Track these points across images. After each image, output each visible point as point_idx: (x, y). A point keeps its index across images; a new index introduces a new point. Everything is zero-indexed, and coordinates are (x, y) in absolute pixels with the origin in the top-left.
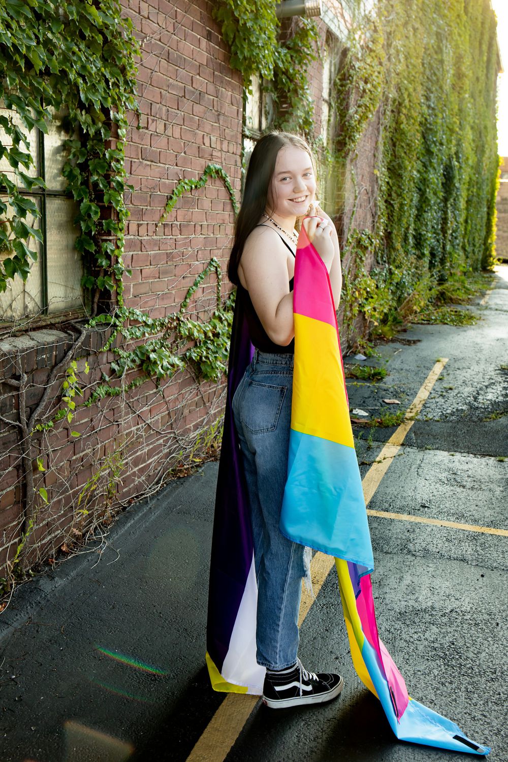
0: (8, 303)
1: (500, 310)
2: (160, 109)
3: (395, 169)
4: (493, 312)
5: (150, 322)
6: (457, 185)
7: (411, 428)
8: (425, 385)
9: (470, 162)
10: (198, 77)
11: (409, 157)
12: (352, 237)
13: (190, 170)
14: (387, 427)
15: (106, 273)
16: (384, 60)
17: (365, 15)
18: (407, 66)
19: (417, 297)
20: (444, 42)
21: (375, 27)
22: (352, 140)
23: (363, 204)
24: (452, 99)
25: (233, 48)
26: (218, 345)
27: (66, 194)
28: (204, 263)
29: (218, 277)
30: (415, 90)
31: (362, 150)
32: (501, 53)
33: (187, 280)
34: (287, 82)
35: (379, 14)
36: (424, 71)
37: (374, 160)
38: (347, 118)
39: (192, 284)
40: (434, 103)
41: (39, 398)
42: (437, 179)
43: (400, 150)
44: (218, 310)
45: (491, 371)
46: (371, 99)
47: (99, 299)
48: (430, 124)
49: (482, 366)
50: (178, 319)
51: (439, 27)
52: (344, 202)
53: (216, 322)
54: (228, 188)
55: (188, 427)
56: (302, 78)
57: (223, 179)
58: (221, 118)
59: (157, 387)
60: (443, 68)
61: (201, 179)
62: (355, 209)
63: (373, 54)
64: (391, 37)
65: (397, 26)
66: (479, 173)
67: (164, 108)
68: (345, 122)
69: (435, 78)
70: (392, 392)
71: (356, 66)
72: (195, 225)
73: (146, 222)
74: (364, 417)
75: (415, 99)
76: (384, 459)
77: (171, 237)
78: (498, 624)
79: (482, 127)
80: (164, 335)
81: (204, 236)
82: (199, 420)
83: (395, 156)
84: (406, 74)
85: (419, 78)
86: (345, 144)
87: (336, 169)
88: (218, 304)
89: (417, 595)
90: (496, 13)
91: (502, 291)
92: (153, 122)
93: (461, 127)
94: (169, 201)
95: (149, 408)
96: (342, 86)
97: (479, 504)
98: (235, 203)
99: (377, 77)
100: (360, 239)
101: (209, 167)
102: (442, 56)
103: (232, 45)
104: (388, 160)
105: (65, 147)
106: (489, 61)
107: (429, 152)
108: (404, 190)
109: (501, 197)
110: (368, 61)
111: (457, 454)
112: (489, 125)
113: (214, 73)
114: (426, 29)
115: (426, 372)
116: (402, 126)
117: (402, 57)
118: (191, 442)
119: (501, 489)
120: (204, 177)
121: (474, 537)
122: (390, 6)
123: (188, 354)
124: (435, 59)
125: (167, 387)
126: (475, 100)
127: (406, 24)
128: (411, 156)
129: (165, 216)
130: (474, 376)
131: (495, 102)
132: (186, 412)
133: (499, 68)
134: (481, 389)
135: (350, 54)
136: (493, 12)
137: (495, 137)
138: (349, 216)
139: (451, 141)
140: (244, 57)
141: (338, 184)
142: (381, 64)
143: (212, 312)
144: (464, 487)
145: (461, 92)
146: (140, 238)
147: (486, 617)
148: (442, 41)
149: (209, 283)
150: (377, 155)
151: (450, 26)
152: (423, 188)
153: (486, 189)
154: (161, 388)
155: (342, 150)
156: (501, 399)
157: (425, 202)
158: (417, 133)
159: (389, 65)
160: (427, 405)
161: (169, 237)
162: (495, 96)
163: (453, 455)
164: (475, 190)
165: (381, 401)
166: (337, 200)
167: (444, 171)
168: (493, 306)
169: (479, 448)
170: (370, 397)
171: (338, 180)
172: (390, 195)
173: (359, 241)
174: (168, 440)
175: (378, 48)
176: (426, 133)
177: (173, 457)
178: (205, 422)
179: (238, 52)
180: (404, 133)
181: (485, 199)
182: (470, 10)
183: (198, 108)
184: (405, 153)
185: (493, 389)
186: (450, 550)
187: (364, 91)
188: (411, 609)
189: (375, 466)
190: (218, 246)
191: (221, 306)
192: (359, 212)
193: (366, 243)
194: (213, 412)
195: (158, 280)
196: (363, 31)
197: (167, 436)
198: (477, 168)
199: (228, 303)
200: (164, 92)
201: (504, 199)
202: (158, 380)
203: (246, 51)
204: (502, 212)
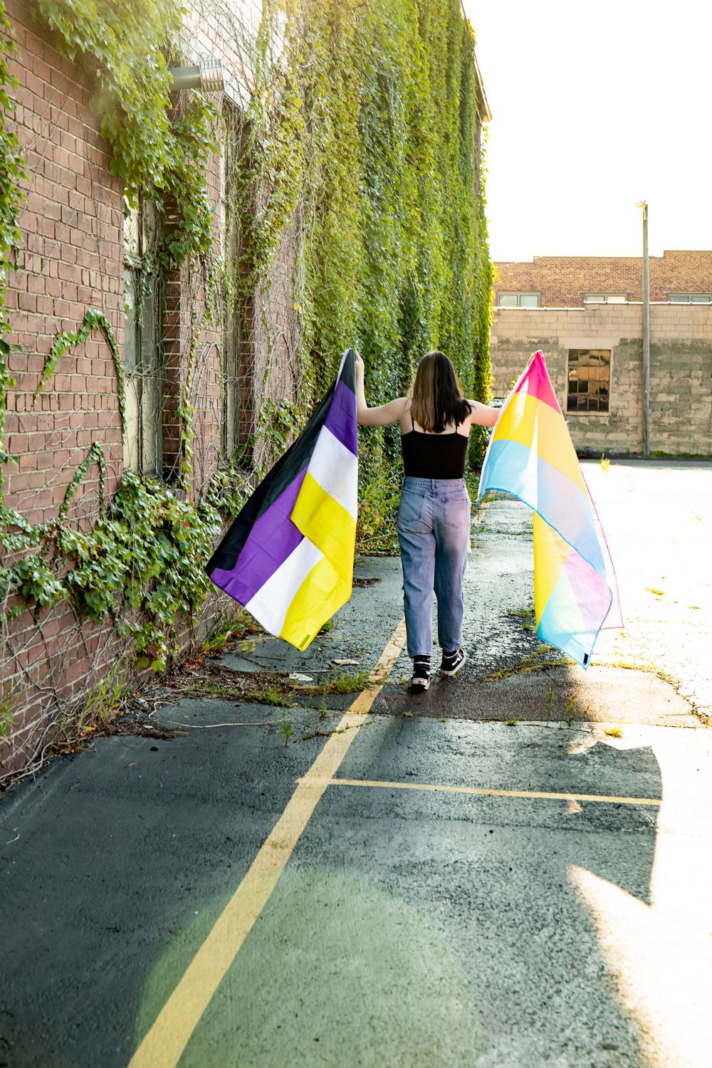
1: (504, 533)
2: (36, 240)
3: (325, 300)
4: (493, 537)
5: (29, 530)
6: (423, 322)
7: (379, 694)
8: (393, 639)
9: (442, 280)
10: (74, 192)
11: (345, 279)
12: (266, 411)
13: (68, 319)
14: (344, 693)
16: (303, 132)
17: (273, 66)
18: (337, 136)
19: (368, 510)
20: (392, 90)
21: (287, 81)
22: (263, 259)
23: (279, 359)
24: (408, 180)
25: (115, 148)
26: (106, 566)
28: (84, 450)
29: (100, 470)
30: (349, 171)
31: (276, 274)
33: (67, 472)
34: (177, 185)
35: (293, 60)
36: (363, 140)
37: (293, 289)
38: (254, 226)
39: (72, 479)
40: (379, 190)
42: (391, 314)
43: (332, 269)
44: (101, 518)
45: (493, 618)
46: (286, 194)
48: (375, 225)
49: (479, 613)
50: (58, 528)
51: (381, 67)
52: (253, 357)
53: (101, 534)
54: (110, 343)
55: (68, 685)
56: (198, 178)
57: (105, 330)
58: (101, 244)
59: (35, 623)
60: (391, 133)
61: (80, 332)
62: (269, 367)
63: (286, 125)
64: (311, 94)
65: (319, 75)
66: (458, 299)
67: (41, 239)
68: (250, 232)
69: (379, 150)
70: (344, 651)
71: (264, 146)
72: (74, 395)
73: (23, 393)
74: (307, 683)
75: (351, 186)
76: (347, 728)
77: (49, 412)
78: (511, 869)
79: (459, 218)
80: (43, 549)
81: (84, 412)
82: (81, 678)
83: (324, 280)
84: (335, 149)
85: (355, 151)
86: (252, 266)
87: (239, 305)
88: (101, 509)
89: (412, 851)
90: (473, 25)
91: (507, 503)
92: (29, 259)
93: (425, 224)
94: (47, 364)
95: (26, 650)
96: (244, 177)
97: (483, 769)
98: (119, 364)
99: (294, 158)
100: (278, 414)
101: (88, 314)
102: (389, 113)
103: (114, 144)
104: (313, 286)
106: (463, 105)
107: (375, 269)
108: (339, 334)
109: (498, 337)
110: (281, 136)
111: (450, 720)
112: (470, 212)
113: (92, 184)
114: (362, 72)
115: (393, 622)
116: (332, 231)
117: (328, 124)
118: (71, 708)
119: (513, 753)
120: (84, 329)
121: (480, 800)
122: (307, 46)
123: (70, 578)
124: (379, 119)
125: (46, 623)
126: (444, 174)
127: (331, 71)
128: (348, 279)
129: (43, 383)
130: (467, 626)
131: (478, 171)
132: (66, 663)
133: (482, 112)
134: (478, 642)
135: (255, 129)
137: (482, 234)
138: (262, 378)
139: (409, 249)
140: (132, 160)
141: (242, 328)
142: (297, 137)
143: (94, 520)
144: (461, 754)
145: (421, 166)
146: (18, 414)
147: (497, 865)
148: (387, 90)
149: (91, 479)
150: (297, 279)
151: (400, 64)
152: (368, 329)
153: (472, 325)
154: (40, 624)
155: (247, 275)
156: (509, 653)
157: (373, 352)
158: (355, 241)
159: (309, 137)
160: (399, 665)
161: (47, 413)
162: (478, 160)
163: (443, 721)
164: (452, 328)
165: (329, 662)
166: (242, 354)
167: (400, 299)
168: (493, 527)
169: (480, 712)
170: (312, 658)
171: (243, 322)
172: (318, 343)
173: (276, 418)
174: (47, 700)
175: (294, 115)
176: (369, 239)
177: (53, 726)
178: (87, 681)
179: (124, 154)
180: (336, 242)
181: (471, 344)
182: (428, 27)
183: (76, 234)
184: (339, 273)
185: (496, 641)
186: (449, 812)
187: (277, 182)
188: (407, 862)
189: (334, 737)
190: (100, 425)
191: (104, 512)
192: (275, 372)
193: (287, 420)
194: (97, 668)
195: (36, 471)
196: (271, 90)
197: (45, 694)
198: (455, 292)
199: (114, 508)
200: (40, 218)
201: (504, 342)
202: (36, 612)
203: (133, 153)
204: (502, 365)
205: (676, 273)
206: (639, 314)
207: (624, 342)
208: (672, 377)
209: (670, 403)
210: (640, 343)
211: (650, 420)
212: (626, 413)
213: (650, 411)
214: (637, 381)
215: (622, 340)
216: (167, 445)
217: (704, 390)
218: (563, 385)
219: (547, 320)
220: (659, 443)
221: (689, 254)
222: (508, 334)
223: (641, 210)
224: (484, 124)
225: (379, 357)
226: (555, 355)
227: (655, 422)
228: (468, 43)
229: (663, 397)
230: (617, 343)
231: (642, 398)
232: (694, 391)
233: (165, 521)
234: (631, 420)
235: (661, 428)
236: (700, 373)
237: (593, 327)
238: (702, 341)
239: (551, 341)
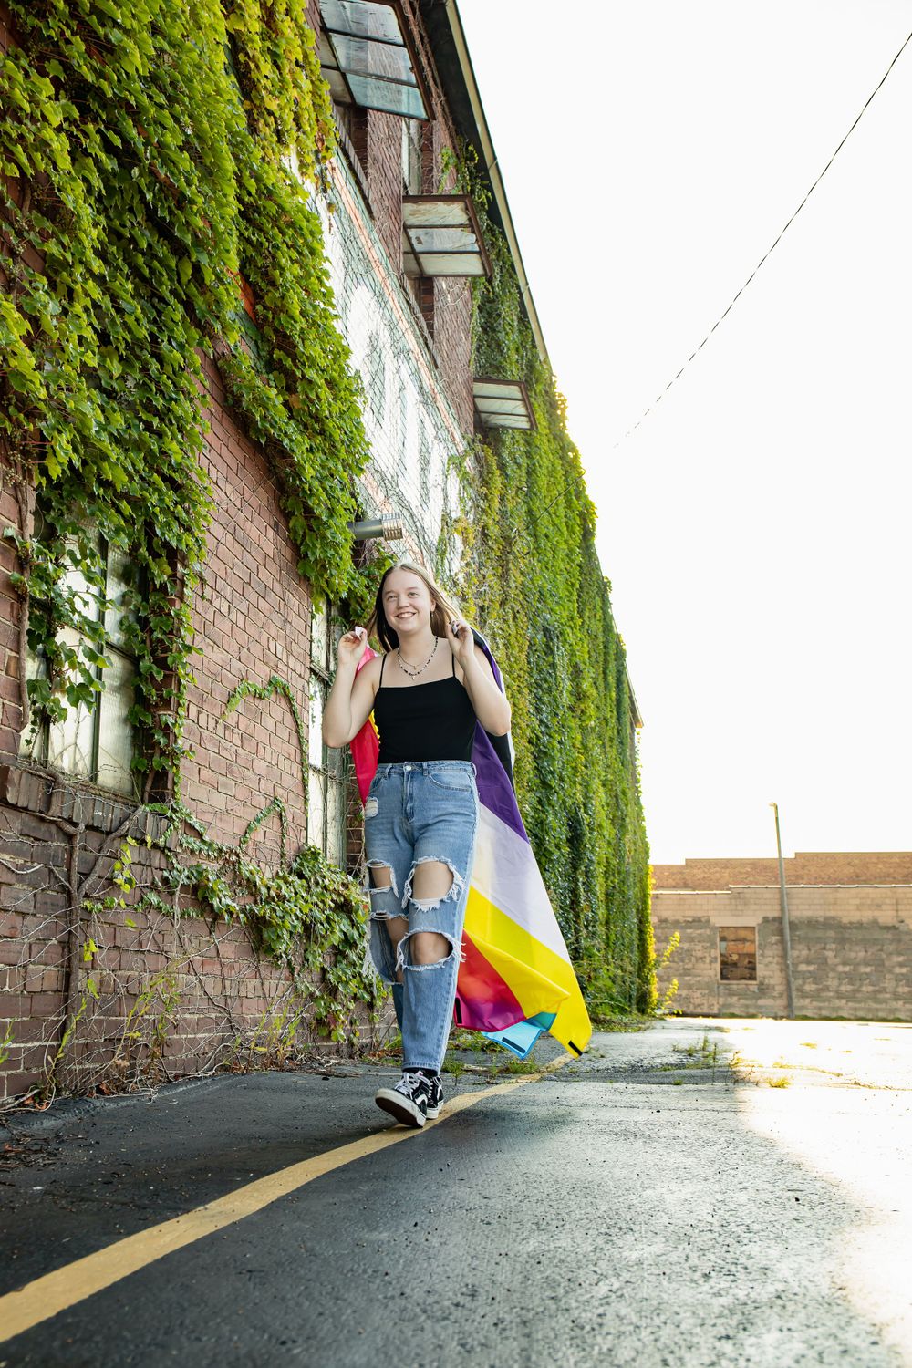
0: (60, 750)
2: (225, 587)
5: (207, 838)
6: (588, 853)
9: (606, 833)
10: (263, 568)
13: (253, 672)
15: (163, 753)
17: (451, 576)
18: (508, 657)
20: (555, 640)
21: (464, 593)
24: (572, 725)
25: (302, 548)
27: (125, 652)
28: (267, 797)
29: (282, 823)
32: (636, 697)
33: (248, 809)
35: (468, 579)
36: (531, 671)
39: (253, 820)
40: (547, 718)
41: (91, 865)
42: (560, 827)
44: (282, 869)
47: (151, 788)
48: (544, 746)
50: (237, 854)
51: (546, 620)
53: (281, 882)
54: (294, 715)
55: (243, 1013)
57: (289, 700)
58: (288, 626)
59: (211, 935)
60: (556, 673)
61: (265, 688)
65: (491, 602)
66: (621, 858)
67: (229, 588)
69: (546, 686)
72: (258, 743)
73: (206, 713)
79: (619, 790)
80: (221, 867)
81: (268, 765)
82: (258, 1015)
84: (506, 667)
85: (525, 677)
88: (281, 862)
90: (623, 638)
92: (217, 598)
94: (232, 699)
95: (201, 958)
98: (302, 739)
101: (274, 677)
102: (553, 658)
103: (301, 544)
105: (124, 600)
106: (619, 702)
107: (545, 784)
109: (658, 917)
111: (617, 1083)
112: (628, 791)
113: (280, 571)
114: (530, 617)
117: (500, 644)
118: (246, 1038)
120: (268, 688)
122: (480, 573)
123: (249, 907)
124: (545, 660)
125: (222, 942)
126: (604, 746)
127: (502, 603)
129: (227, 715)
131: (634, 765)
132: (242, 990)
133: (635, 720)
134: (645, 1058)
136: (618, 636)
139: (575, 783)
140: (316, 559)
143: (275, 869)
145: (583, 718)
146: (200, 729)
148: (552, 640)
149: (272, 829)
154: (216, 940)
161: (230, 744)
163: (611, 1083)
164: (616, 882)
167: (568, 820)
169: (646, 1081)
174: (221, 1018)
176: (539, 756)
177: (226, 1047)
179: (309, 553)
182: (586, 620)
183: (264, 604)
185: (662, 1058)
190: (283, 784)
191: (285, 865)
195: (217, 793)
197: (220, 1012)
198: (617, 849)
199: (295, 866)
200: (229, 570)
201: (663, 921)
202: (212, 924)
203: (318, 552)
204: (662, 941)
205: (806, 871)
206: (777, 896)
207: (766, 920)
208: (809, 950)
209: (810, 972)
210: (780, 920)
211: (793, 987)
212: (772, 982)
213: (793, 980)
214: (780, 953)
215: (764, 918)
216: (351, 847)
217: (837, 961)
218: (716, 958)
219: (698, 902)
220: (803, 1008)
221: (816, 855)
222: (665, 914)
223: (773, 808)
224: (637, 729)
225: (551, 861)
226: (708, 932)
227: (798, 990)
228: (620, 655)
229: (803, 967)
230: (760, 920)
231: (784, 968)
232: (830, 962)
233: (345, 900)
234: (777, 988)
235: (804, 995)
236: (834, 946)
237: (739, 908)
238: (833, 918)
239: (703, 920)
